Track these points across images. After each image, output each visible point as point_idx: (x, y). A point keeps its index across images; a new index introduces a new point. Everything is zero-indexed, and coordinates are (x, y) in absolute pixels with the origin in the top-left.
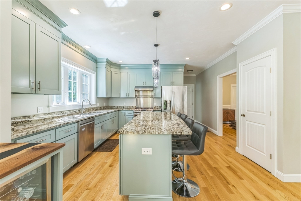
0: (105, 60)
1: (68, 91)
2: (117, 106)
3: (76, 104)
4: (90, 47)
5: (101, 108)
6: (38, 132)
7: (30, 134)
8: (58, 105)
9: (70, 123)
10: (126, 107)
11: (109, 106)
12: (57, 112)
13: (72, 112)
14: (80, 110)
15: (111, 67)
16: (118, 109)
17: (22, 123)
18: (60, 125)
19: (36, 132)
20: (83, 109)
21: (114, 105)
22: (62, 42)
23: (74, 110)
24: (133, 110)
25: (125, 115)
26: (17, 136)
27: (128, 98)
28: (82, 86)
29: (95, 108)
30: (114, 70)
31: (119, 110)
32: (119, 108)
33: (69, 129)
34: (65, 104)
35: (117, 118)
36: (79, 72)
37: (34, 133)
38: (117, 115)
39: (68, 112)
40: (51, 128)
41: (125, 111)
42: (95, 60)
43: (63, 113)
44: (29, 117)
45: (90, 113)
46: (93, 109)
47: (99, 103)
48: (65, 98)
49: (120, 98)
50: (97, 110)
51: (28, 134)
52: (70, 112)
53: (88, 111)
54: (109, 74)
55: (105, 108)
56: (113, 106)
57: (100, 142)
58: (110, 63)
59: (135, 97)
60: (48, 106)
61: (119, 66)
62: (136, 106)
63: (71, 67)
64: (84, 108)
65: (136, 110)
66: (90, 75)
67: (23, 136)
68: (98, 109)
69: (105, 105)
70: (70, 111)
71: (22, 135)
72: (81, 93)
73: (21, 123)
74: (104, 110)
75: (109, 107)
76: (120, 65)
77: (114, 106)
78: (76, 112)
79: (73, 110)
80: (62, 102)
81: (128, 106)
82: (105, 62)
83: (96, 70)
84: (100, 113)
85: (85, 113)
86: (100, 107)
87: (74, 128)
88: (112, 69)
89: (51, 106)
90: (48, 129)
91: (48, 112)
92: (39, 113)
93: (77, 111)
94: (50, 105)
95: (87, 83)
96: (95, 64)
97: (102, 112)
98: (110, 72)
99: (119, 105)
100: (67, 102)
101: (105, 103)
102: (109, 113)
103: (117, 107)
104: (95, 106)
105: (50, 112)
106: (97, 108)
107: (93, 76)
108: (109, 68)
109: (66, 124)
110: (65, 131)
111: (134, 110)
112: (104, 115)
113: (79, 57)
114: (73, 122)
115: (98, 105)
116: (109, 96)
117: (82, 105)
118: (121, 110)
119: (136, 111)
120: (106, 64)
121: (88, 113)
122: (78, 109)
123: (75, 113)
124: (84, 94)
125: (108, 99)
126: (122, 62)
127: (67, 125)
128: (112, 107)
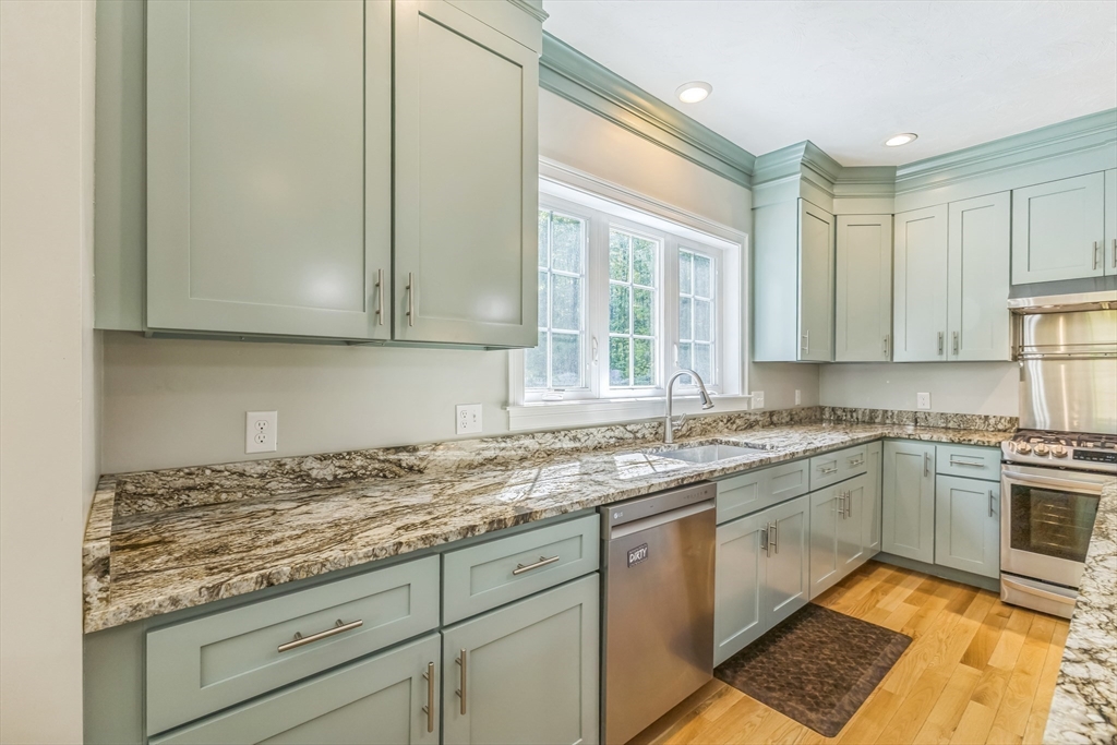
0: (799, 155)
1: (606, 335)
2: (872, 411)
3: (644, 392)
4: (709, 88)
5: (775, 418)
6: (303, 575)
7: (240, 595)
8: (556, 396)
9: (544, 516)
10: (932, 422)
11: (822, 409)
12: (545, 432)
13: (618, 432)
14: (660, 424)
15: (833, 196)
16: (879, 431)
17: (385, 476)
18: (473, 528)
19: (284, 579)
20: (672, 420)
21: (850, 405)
22: (542, 84)
23: (630, 423)
24: (998, 446)
25: (929, 470)
26: (136, 608)
27: (948, 363)
28: (678, 307)
29: (739, 417)
30: (856, 209)
31: (882, 438)
32: (883, 423)
33: (542, 553)
34: (594, 393)
35: (869, 483)
36: (663, 240)
37: (271, 584)
38: (870, 465)
39: (600, 435)
40: (404, 549)
41: (930, 448)
42: (746, 172)
43: (575, 439)
44: (413, 449)
45: (714, 442)
46: (730, 420)
47: (762, 393)
48: (593, 363)
49: (889, 365)
50: (750, 426)
51: (224, 594)
52: (609, 434)
53: (704, 432)
54: (824, 231)
55: (796, 418)
56: (844, 410)
57: (754, 627)
58: (828, 172)
59: (1008, 357)
60: (505, 404)
61: (883, 179)
62: (1013, 421)
63: (627, 220)
64: (677, 418)
65: (1022, 445)
66: (720, 253)
67: (187, 609)
68: (757, 422)
69: (798, 399)
70: (609, 427)
71: (175, 601)
72: (671, 340)
73: (377, 475)
74: (792, 426)
75: (822, 414)
76: (895, 168)
77: (852, 411)
78: (639, 435)
79: (624, 426)
80: (582, 382)
81: (950, 410)
82: (799, 167)
83: (751, 224)
84: (764, 447)
85: (685, 441)
86: (772, 414)
87: (577, 546)
88: (838, 206)
89: (515, 404)
90: (382, 555)
91: (504, 431)
92: (462, 432)
93: (646, 432)
94: (511, 400)
95: (705, 294)
96: (743, 192)
97: (775, 442)
98: (830, 219)
99: (880, 406)
100: (603, 383)
101: (798, 392)
102: (817, 453)
103: (871, 419)
104: (743, 407)
105: (515, 428)
106: (753, 418)
107: (735, 255)
108: (818, 197)
109: (517, 523)
110: (515, 562)
111: (1011, 449)
112: (780, 463)
113: (660, 162)
114: (566, 512)
115: (758, 402)
116: (822, 356)
117: (667, 398)
118: (898, 438)
119: (1024, 452)
120: (804, 178)
121: (701, 444)
122: (653, 419)
123: (636, 438)
124: (686, 347)
125: (814, 370)
126: (907, 139)
127: (518, 528)
128: (839, 413)
